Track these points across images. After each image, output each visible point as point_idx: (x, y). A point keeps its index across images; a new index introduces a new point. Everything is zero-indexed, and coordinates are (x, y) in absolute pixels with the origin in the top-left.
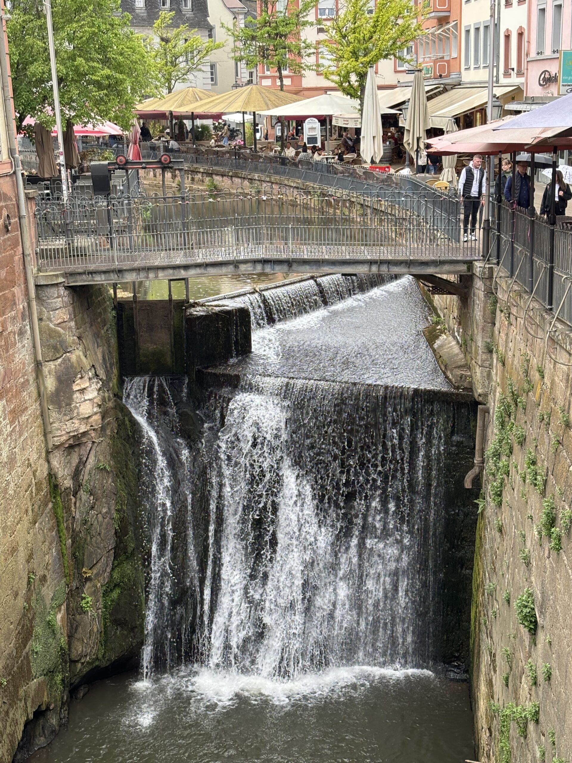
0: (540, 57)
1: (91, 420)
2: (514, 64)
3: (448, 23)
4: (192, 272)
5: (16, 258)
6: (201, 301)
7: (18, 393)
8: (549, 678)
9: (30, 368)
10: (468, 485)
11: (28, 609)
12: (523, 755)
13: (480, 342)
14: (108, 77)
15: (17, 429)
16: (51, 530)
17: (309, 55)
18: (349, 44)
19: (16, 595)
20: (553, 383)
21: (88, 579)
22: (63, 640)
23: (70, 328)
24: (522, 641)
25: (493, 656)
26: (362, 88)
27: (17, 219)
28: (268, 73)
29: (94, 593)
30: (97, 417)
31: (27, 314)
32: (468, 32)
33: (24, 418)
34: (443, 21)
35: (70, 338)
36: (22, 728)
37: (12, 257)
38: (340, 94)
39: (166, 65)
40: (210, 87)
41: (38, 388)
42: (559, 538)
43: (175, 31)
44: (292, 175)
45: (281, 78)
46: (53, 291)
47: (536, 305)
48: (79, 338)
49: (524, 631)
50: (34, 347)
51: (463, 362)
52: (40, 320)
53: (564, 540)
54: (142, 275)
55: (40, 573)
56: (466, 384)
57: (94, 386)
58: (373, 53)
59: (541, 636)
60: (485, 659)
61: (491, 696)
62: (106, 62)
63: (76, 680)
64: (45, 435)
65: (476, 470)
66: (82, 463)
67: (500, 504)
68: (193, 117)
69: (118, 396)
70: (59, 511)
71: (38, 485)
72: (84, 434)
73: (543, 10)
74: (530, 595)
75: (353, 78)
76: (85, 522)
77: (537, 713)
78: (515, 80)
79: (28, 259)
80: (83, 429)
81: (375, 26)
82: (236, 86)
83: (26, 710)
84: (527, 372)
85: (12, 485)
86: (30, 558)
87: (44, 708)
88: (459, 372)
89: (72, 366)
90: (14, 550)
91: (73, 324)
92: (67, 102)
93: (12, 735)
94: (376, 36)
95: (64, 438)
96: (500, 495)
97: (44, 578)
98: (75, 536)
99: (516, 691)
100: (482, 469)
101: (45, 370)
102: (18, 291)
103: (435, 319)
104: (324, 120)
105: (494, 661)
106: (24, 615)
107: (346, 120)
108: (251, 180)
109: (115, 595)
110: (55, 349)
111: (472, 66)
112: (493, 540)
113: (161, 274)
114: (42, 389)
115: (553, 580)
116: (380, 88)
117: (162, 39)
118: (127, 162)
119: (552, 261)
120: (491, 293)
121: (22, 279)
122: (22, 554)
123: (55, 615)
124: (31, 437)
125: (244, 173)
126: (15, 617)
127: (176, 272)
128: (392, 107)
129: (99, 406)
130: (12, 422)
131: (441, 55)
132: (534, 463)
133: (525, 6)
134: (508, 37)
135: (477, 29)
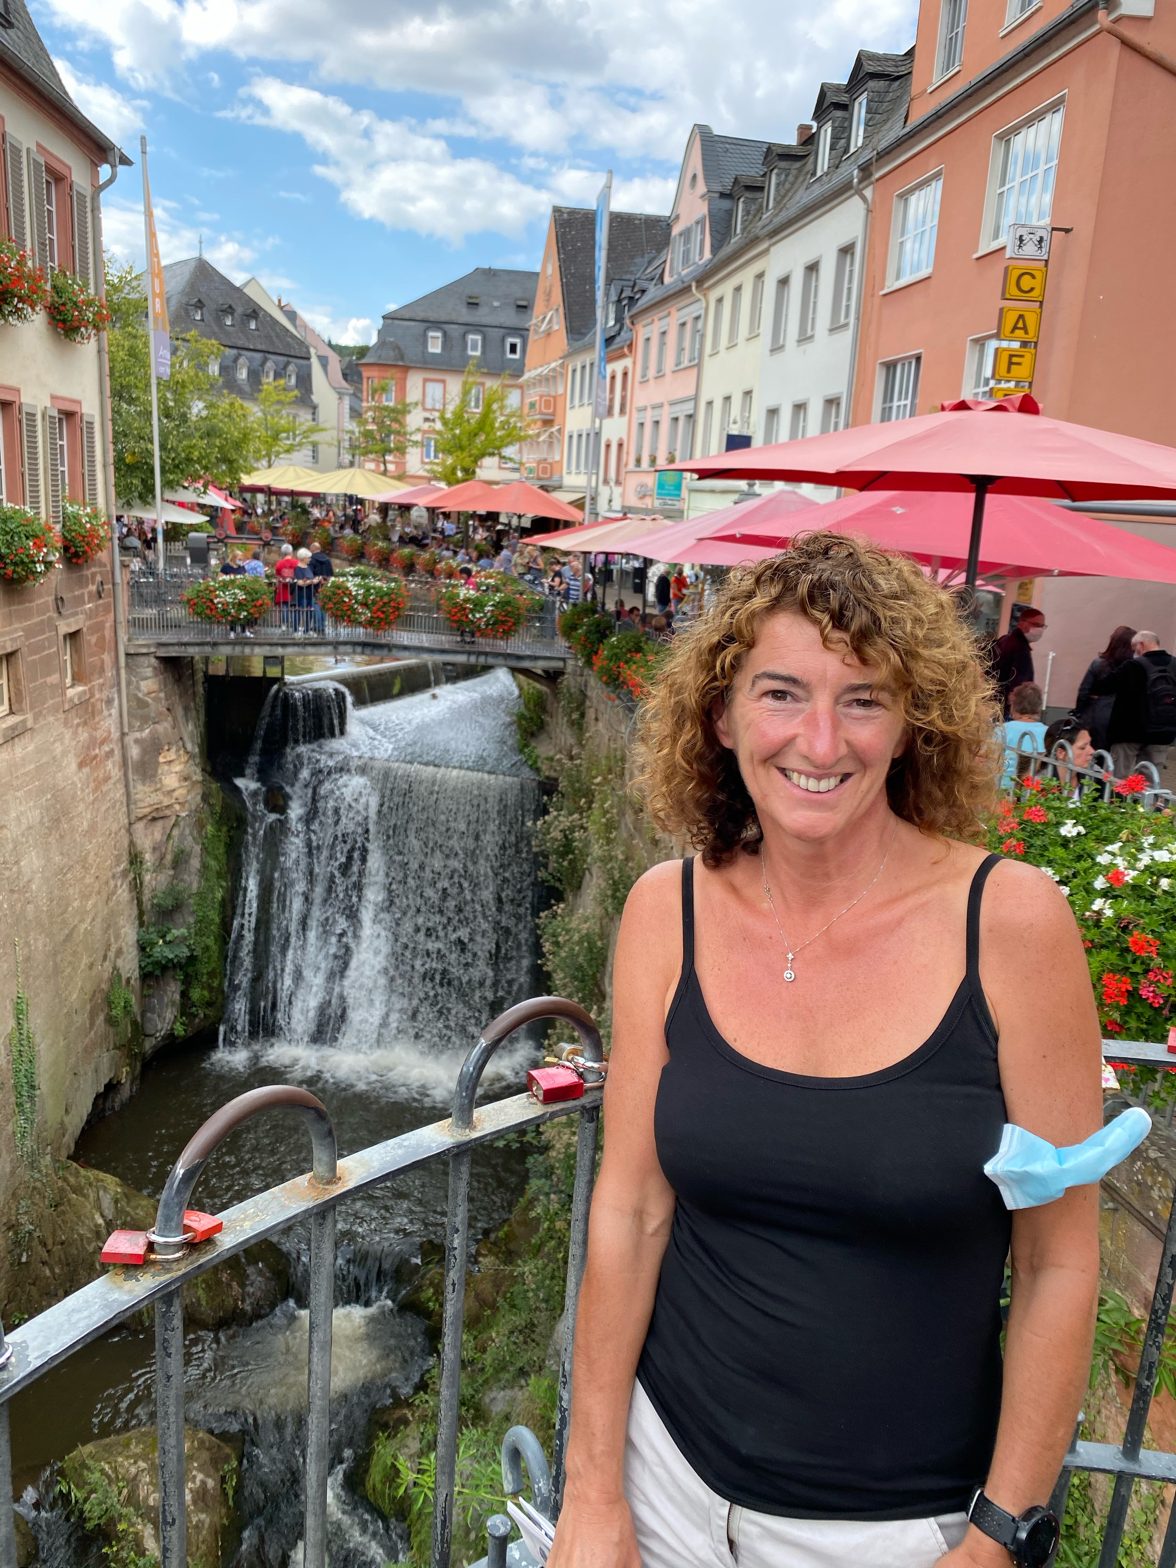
0: (638, 469)
1: (176, 794)
2: (612, 473)
3: (552, 426)
4: (290, 650)
5: (108, 625)
7: (103, 762)
9: (115, 735)
15: (100, 798)
22: (137, 1015)
23: (159, 699)
27: (110, 586)
28: (371, 457)
30: (183, 791)
31: (116, 682)
33: (108, 787)
35: (159, 709)
37: (103, 623)
40: (311, 465)
41: (123, 757)
45: (385, 463)
46: (144, 661)
48: (168, 709)
50: (121, 716)
52: (129, 688)
54: (238, 649)
55: (116, 945)
57: (181, 759)
58: (479, 450)
63: (149, 1055)
64: (128, 806)
66: (166, 835)
68: (292, 493)
71: (119, 857)
72: (168, 807)
73: (642, 425)
78: (613, 489)
79: (118, 626)
80: (167, 802)
82: (339, 466)
83: (97, 1082)
85: (92, 854)
86: (107, 929)
87: (115, 1082)
89: (159, 738)
91: (162, 695)
95: (148, 810)
97: (120, 951)
101: (131, 740)
102: (107, 658)
110: (143, 719)
111: (573, 473)
113: (256, 651)
114: (127, 758)
118: (228, 538)
121: (112, 646)
122: (100, 925)
124: (114, 807)
126: (90, 988)
127: (272, 650)
129: (185, 779)
130: (94, 791)
131: (544, 457)
133: (625, 419)
134: (608, 446)
135: (580, 436)
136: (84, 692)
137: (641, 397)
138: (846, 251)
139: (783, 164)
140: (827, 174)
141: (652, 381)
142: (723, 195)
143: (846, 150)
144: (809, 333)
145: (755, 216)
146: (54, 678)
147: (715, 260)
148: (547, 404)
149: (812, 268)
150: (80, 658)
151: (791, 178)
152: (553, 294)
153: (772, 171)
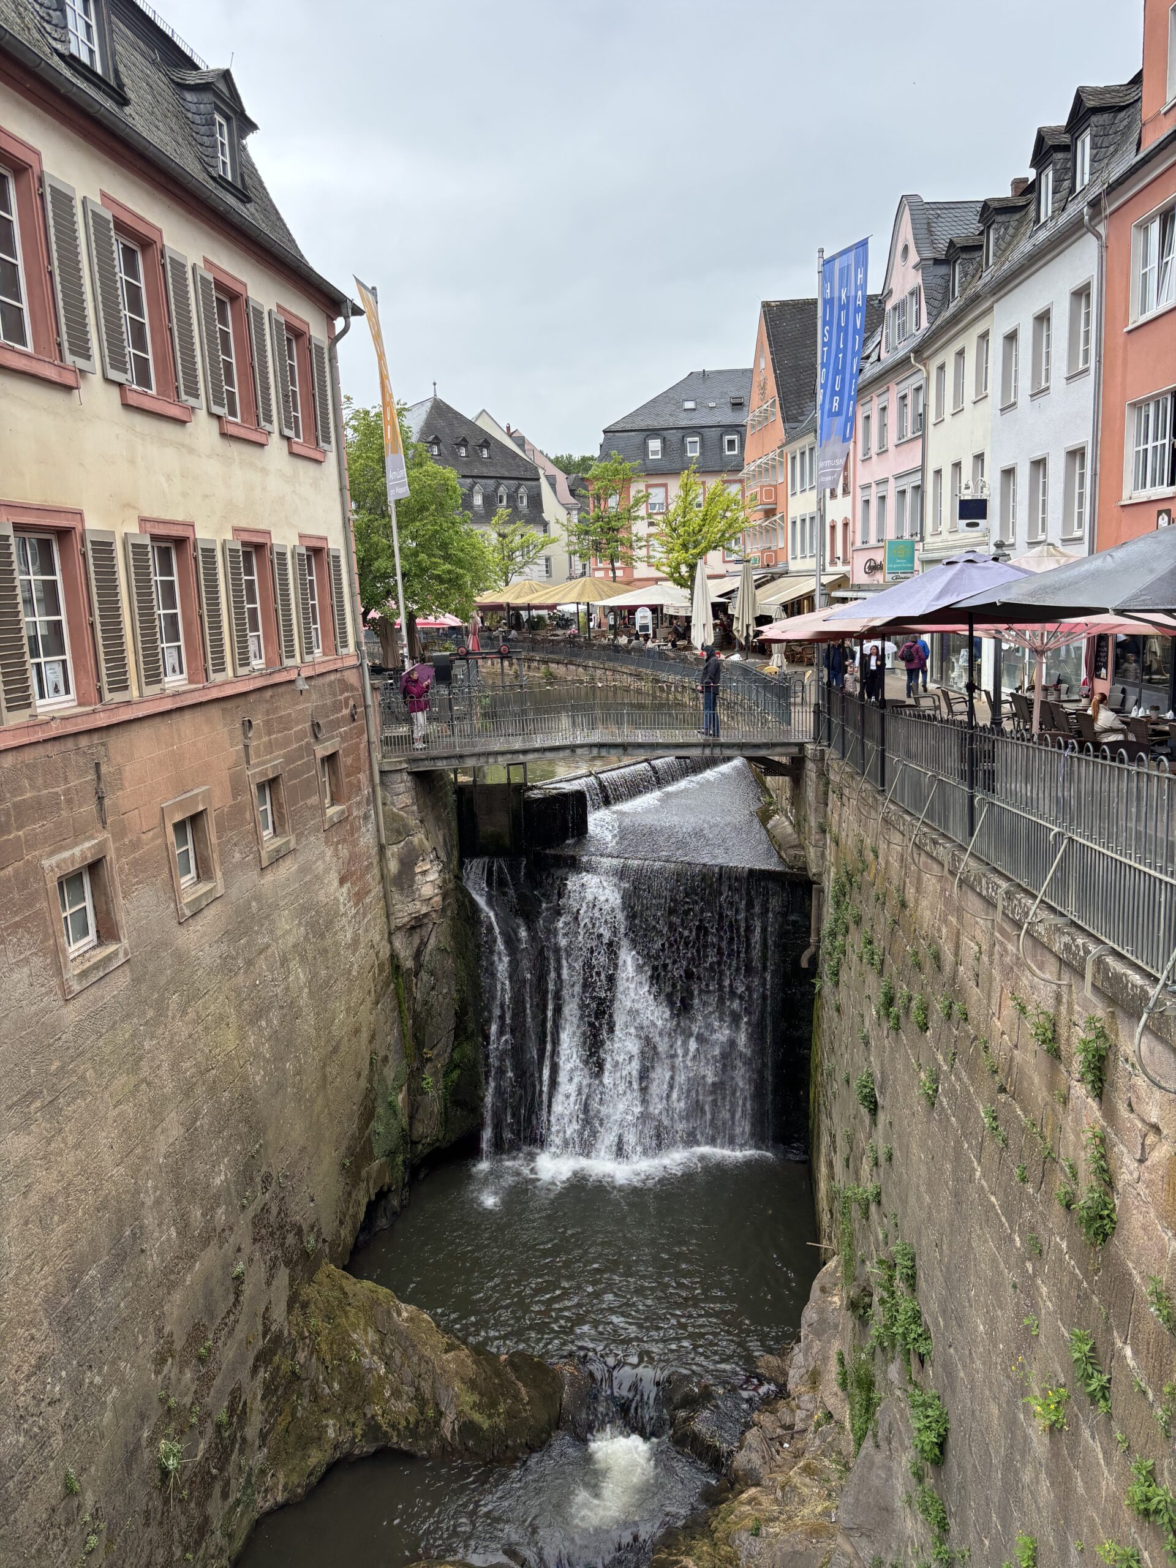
0: (865, 546)
1: (432, 901)
2: (839, 553)
3: (775, 515)
4: (530, 756)
5: (362, 746)
6: (539, 784)
7: (362, 876)
8: (890, 1158)
9: (374, 851)
10: (804, 964)
11: (370, 1090)
12: (866, 1237)
13: (813, 821)
14: (449, 572)
15: (361, 911)
16: (393, 1010)
17: (640, 548)
18: (679, 536)
19: (359, 1075)
20: (887, 862)
21: (429, 1060)
22: (405, 1121)
23: (413, 812)
24: (862, 1121)
25: (833, 1137)
26: (692, 578)
27: (363, 709)
28: (600, 565)
29: (434, 1074)
30: (438, 899)
31: (372, 799)
32: (794, 523)
33: (368, 900)
34: (769, 513)
35: (413, 822)
36: (364, 1209)
37: (358, 744)
38: (670, 584)
39: (503, 559)
40: (545, 579)
41: (382, 870)
42: (898, 1018)
43: (512, 527)
44: (624, 662)
45: (613, 570)
46: (397, 777)
47: (868, 786)
48: (421, 821)
49: (864, 1111)
50: (378, 831)
51: (796, 842)
52: (384, 804)
53: (902, 1020)
54: (483, 760)
55: (382, 1054)
56: (800, 864)
57: (435, 868)
58: (703, 545)
59: (882, 1116)
60: (825, 1139)
61: (831, 1177)
62: (447, 558)
63: (416, 1161)
64: (388, 917)
65: (812, 949)
66: (423, 944)
67: (837, 984)
68: (529, 608)
69: (458, 878)
70: (401, 991)
71: (381, 966)
72: (426, 915)
73: (867, 502)
74: (870, 1075)
75: (684, 569)
76: (426, 1003)
77: (879, 1194)
78: (841, 568)
79: (373, 746)
80: (424, 910)
81: (704, 520)
82: (571, 578)
83: (368, 1192)
84: (861, 852)
85: (356, 966)
86: (372, 1038)
87: (385, 1188)
88: (792, 852)
89: (414, 849)
90: (357, 1031)
91: (415, 808)
92: (410, 596)
93: (355, 1216)
94: (705, 529)
95: (406, 919)
96: (837, 975)
97: (385, 1059)
98: (416, 1016)
99: (857, 1173)
100: (818, 948)
101: (389, 853)
102: (363, 777)
103: (768, 799)
104: (655, 609)
105: (834, 1142)
106: (366, 1096)
107: (677, 609)
108: (585, 667)
109: (455, 1075)
110: (399, 833)
111: (799, 556)
112: (831, 1019)
113: (500, 759)
114: (385, 871)
115: (893, 1060)
116: (710, 577)
117: (500, 535)
118: (468, 653)
119: (883, 744)
120: (823, 774)
121: (367, 766)
122: (365, 1035)
123: (397, 1095)
124: (375, 919)
125: (578, 661)
126: (358, 1098)
127: (515, 756)
128: (720, 596)
129: (440, 887)
130: (356, 905)
131: (768, 545)
132: (870, 942)
133: (849, 498)
134: (833, 528)
135: (803, 521)
136: (343, 812)
137: (863, 475)
138: (1081, 294)
139: (1000, 218)
140: (1052, 218)
141: (875, 457)
142: (937, 262)
143: (1072, 189)
144: (1044, 385)
145: (973, 277)
146: (314, 800)
147: (934, 327)
148: (769, 494)
149: (1043, 318)
150: (337, 779)
151: (1011, 231)
152: (768, 387)
153: (989, 227)
